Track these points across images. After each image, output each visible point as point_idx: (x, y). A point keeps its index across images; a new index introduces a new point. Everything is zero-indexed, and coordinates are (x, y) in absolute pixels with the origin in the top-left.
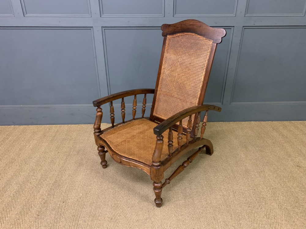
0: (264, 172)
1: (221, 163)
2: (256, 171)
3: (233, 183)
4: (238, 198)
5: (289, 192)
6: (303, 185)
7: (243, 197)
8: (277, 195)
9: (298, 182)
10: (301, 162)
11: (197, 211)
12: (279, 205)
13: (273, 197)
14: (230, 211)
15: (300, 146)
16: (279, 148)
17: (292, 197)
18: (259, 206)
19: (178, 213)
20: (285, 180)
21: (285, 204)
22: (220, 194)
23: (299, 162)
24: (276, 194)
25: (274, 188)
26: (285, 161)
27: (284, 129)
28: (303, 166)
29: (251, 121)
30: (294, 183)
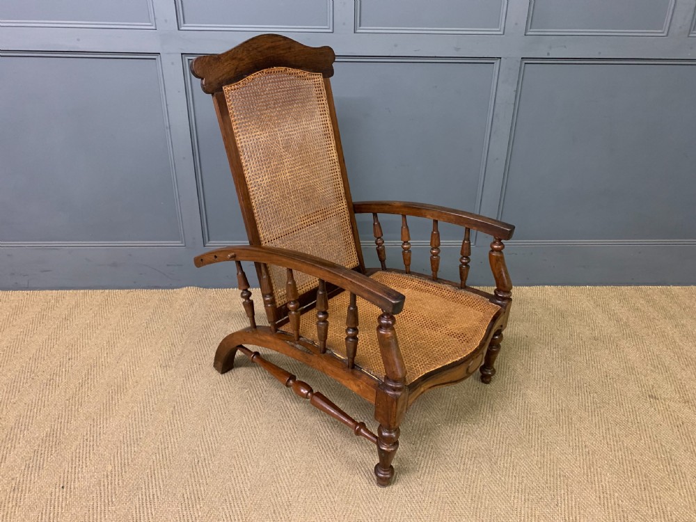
0: (570, 410)
1: (466, 387)
2: (548, 409)
3: (491, 438)
4: (500, 478)
5: (628, 462)
6: (661, 445)
7: (514, 474)
8: (597, 470)
9: (650, 437)
10: (659, 387)
11: (398, 511)
12: (602, 497)
13: (587, 476)
14: (478, 510)
15: (659, 346)
16: (607, 352)
17: (634, 476)
18: (552, 499)
19: (349, 516)
20: (617, 432)
21: (616, 494)
22: (458, 466)
23: (653, 386)
24: (595, 467)
25: (590, 453)
26: (622, 384)
27: (622, 304)
28: (663, 396)
29: (544, 284)
30: (641, 439)
